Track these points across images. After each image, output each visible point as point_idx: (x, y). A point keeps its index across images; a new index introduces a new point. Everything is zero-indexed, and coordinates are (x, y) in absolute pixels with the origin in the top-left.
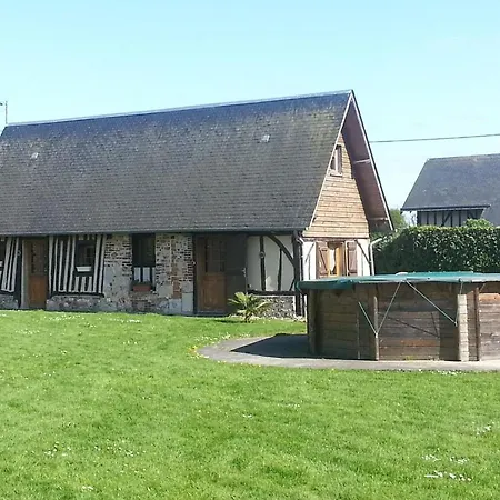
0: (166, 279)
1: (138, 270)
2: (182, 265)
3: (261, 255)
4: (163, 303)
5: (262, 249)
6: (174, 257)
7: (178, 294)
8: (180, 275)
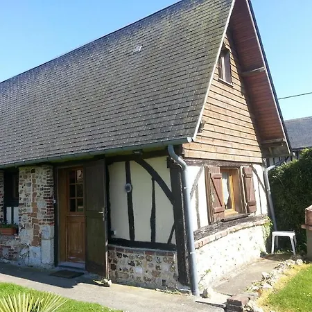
0: (27, 222)
1: (9, 209)
2: (42, 204)
3: (127, 188)
4: (24, 251)
5: (129, 180)
6: (35, 194)
7: (38, 241)
8: (40, 217)
